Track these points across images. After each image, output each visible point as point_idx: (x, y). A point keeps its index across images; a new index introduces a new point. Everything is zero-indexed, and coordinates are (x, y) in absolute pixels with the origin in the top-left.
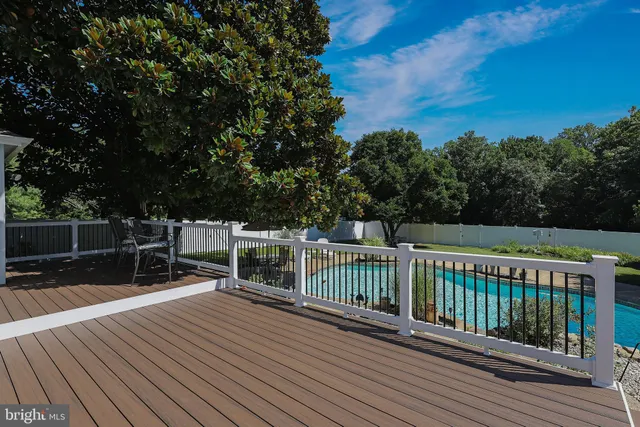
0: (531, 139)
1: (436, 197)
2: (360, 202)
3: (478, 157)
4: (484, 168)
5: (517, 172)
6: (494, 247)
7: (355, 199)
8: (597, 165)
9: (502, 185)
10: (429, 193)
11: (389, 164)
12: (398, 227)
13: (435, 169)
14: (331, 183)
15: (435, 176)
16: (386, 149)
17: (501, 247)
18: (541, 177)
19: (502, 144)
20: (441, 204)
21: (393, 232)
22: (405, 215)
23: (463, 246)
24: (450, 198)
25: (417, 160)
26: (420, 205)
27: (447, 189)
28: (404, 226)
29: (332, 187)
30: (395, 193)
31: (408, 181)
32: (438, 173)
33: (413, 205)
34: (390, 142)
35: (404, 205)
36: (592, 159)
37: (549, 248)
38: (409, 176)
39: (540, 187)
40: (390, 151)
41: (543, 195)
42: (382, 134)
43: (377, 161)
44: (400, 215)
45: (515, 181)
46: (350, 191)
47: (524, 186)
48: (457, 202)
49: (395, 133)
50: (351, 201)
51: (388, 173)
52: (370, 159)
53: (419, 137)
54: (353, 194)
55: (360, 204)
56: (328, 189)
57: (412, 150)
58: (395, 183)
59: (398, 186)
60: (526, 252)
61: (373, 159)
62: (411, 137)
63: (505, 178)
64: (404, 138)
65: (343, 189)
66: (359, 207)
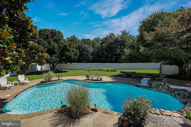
0: (88, 39)
1: (70, 55)
2: (45, 58)
3: (76, 43)
4: (78, 46)
5: (86, 48)
6: (86, 69)
7: (42, 56)
8: (101, 47)
9: (82, 51)
10: (67, 53)
11: (51, 42)
12: (56, 65)
13: (69, 45)
14: (25, 47)
15: (69, 47)
16: (50, 36)
17: (88, 69)
18: (91, 50)
19: (82, 40)
20: (71, 57)
21: (54, 67)
22: (59, 61)
23: (77, 70)
24: (74, 55)
25: (62, 41)
26: (64, 57)
27: (73, 52)
28: (58, 65)
29: (26, 50)
30: (55, 53)
31: (59, 49)
32: (70, 46)
33: (62, 57)
34: (52, 33)
35: (59, 57)
36: (100, 46)
37: (99, 68)
38: (60, 47)
39: (91, 52)
40: (52, 37)
41: (91, 54)
42: (48, 30)
43: (46, 40)
44: (57, 61)
45: (85, 50)
46: (38, 52)
47: (87, 51)
48: (76, 56)
49: (53, 30)
50: (39, 58)
51: (52, 45)
52: (43, 39)
53: (62, 33)
54: (40, 54)
55: (45, 59)
56: (23, 51)
57: (60, 38)
58: (55, 49)
59: (56, 50)
60: (94, 70)
61: (44, 39)
62: (59, 33)
63: (83, 49)
64: (57, 33)
65: (34, 51)
66: (44, 60)
